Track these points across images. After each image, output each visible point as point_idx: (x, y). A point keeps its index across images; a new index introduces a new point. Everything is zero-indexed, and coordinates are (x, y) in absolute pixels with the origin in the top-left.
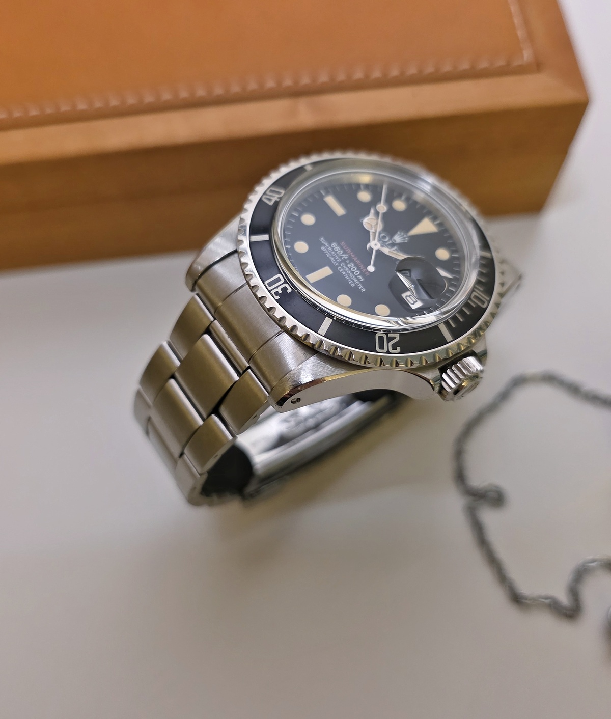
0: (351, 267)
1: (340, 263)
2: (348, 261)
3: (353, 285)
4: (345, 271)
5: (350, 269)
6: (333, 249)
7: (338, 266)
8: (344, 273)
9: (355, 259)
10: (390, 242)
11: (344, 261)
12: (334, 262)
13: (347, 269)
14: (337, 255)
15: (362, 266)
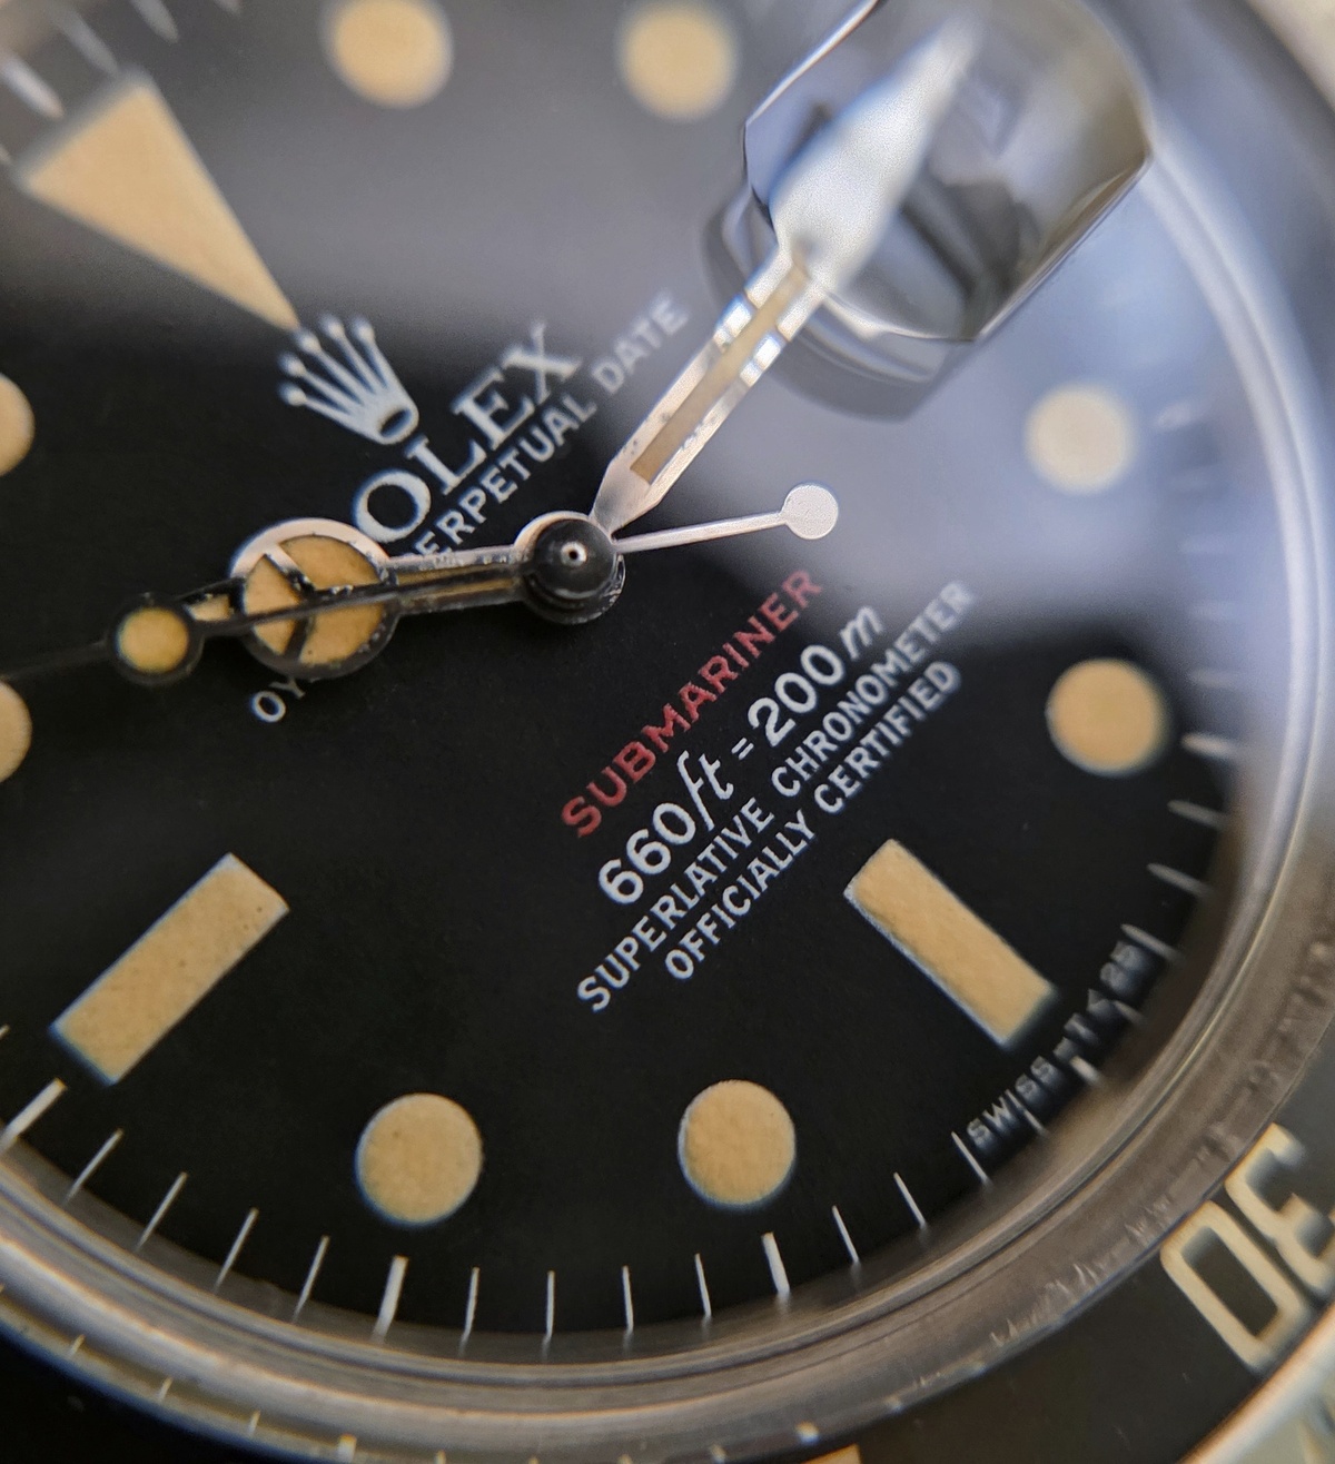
0: (785, 713)
1: (782, 810)
2: (743, 749)
3: (946, 678)
4: (837, 758)
5: (809, 723)
6: (656, 887)
7: (815, 816)
8: (861, 762)
9: (694, 697)
10: (421, 451)
11: (751, 778)
12: (782, 852)
13: (818, 742)
14: (703, 838)
15: (744, 637)
